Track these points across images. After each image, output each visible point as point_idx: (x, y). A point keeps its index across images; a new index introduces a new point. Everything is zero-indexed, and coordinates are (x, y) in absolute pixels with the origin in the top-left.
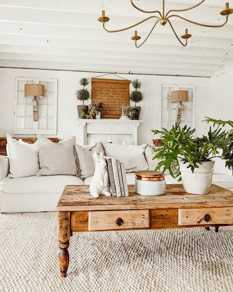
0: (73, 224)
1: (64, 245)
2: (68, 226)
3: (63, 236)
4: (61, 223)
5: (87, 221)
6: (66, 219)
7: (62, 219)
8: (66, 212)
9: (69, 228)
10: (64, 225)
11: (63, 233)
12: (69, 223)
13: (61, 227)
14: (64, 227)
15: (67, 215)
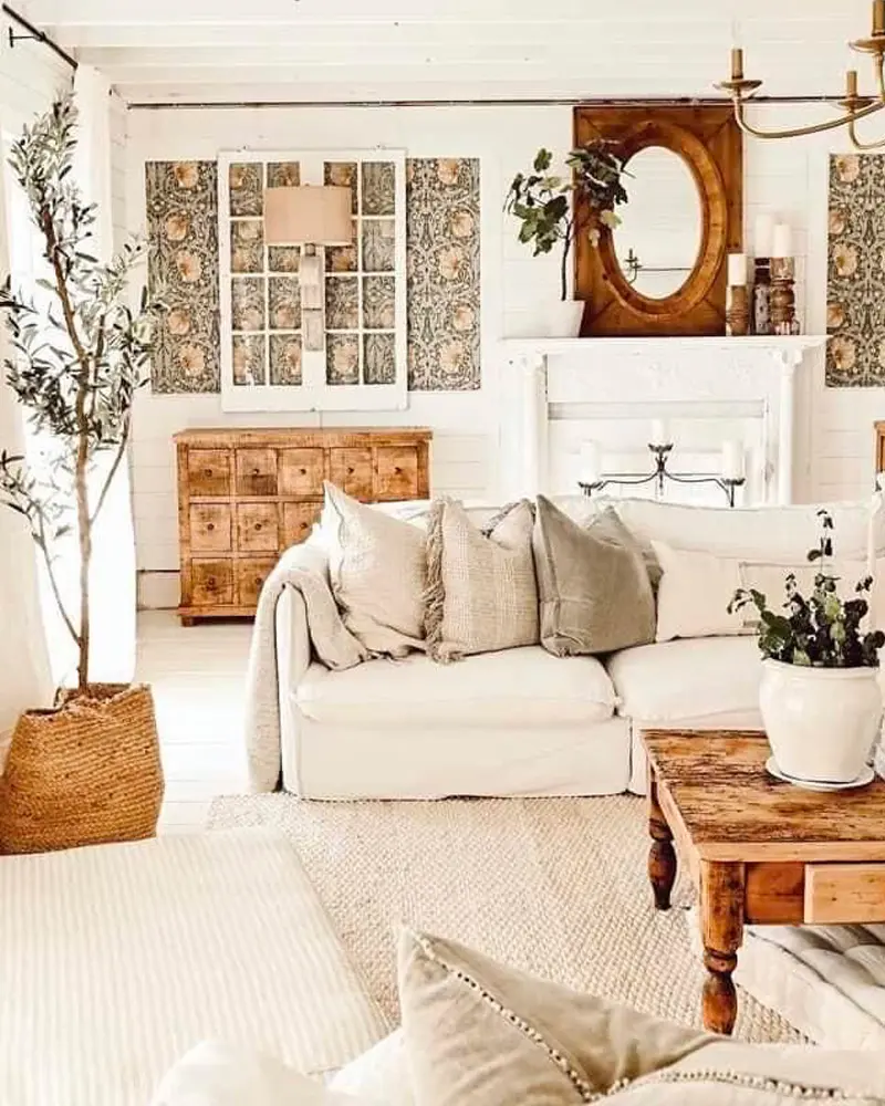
0: (753, 899)
1: (725, 962)
2: (738, 905)
3: (725, 937)
4: (716, 897)
5: (799, 890)
6: (734, 884)
7: (721, 884)
8: (733, 865)
9: (741, 912)
10: (725, 903)
11: (723, 929)
12: (739, 897)
13: (716, 910)
14: (725, 910)
15: (735, 874)
